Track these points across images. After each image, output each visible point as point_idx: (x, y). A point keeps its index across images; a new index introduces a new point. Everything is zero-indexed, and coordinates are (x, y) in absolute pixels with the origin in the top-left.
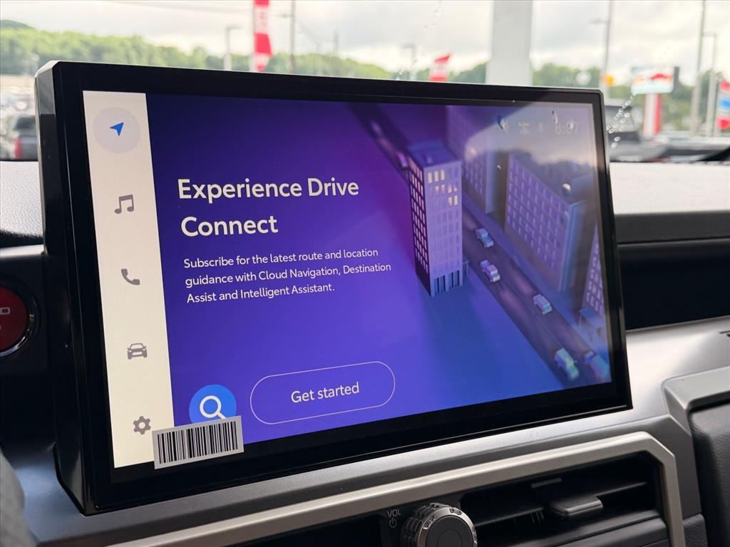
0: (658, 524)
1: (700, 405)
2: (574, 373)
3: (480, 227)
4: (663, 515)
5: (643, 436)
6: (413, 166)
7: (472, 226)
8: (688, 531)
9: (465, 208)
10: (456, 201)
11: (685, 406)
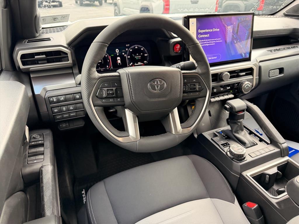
0: (252, 77)
1: (261, 62)
2: (244, 56)
3: (234, 35)
4: (253, 76)
5: (252, 65)
6: (227, 26)
7: (233, 35)
8: (256, 79)
9: (233, 32)
10: (231, 31)
11: (259, 61)
